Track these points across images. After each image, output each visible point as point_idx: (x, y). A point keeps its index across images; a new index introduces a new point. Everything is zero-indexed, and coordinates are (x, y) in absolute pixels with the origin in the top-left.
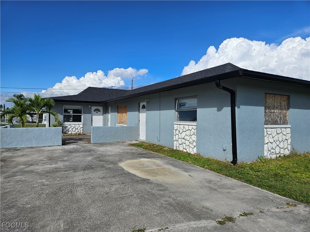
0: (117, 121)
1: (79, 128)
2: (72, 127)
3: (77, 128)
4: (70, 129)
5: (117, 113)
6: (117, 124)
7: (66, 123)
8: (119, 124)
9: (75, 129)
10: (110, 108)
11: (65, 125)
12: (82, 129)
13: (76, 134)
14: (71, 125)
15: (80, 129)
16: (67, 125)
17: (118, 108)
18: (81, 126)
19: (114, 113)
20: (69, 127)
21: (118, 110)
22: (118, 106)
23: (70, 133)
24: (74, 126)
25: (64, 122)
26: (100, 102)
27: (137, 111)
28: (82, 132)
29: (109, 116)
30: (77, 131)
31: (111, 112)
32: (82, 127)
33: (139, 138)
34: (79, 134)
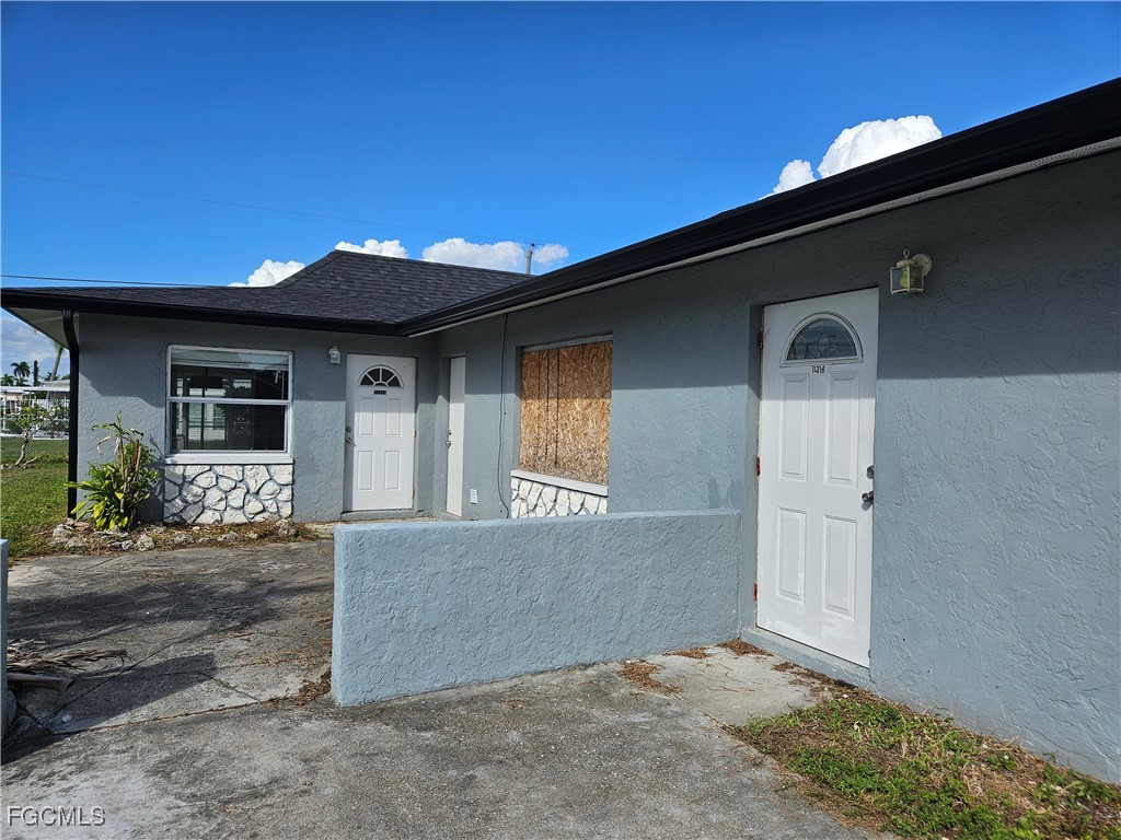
0: (516, 452)
1: (270, 487)
2: (225, 484)
3: (253, 490)
4: (213, 496)
5: (511, 397)
6: (513, 473)
7: (180, 457)
8: (534, 468)
9: (240, 493)
10: (459, 368)
11: (179, 470)
12: (287, 492)
13: (250, 525)
14: (219, 470)
15: (274, 496)
16: (191, 472)
17: (520, 366)
18: (284, 475)
19: (493, 400)
20: (203, 481)
21: (520, 376)
22: (521, 351)
23: (208, 518)
24: (235, 473)
25: (174, 449)
26: (399, 326)
28: (286, 510)
29: (457, 413)
30: (254, 506)
31: (473, 387)
32: (290, 478)
33: (751, 620)
34: (268, 533)
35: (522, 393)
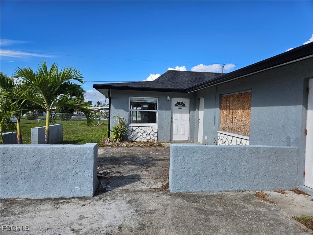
0: (219, 126)
1: (152, 133)
2: (142, 132)
3: (148, 133)
4: (139, 134)
5: (218, 110)
6: (218, 132)
7: (132, 125)
8: (225, 130)
9: (145, 134)
10: (202, 101)
11: (132, 128)
12: (156, 134)
13: (147, 142)
14: (140, 128)
15: (153, 135)
16: (134, 128)
17: (221, 100)
18: (156, 130)
19: (212, 110)
20: (137, 130)
21: (221, 103)
22: (221, 96)
23: (138, 140)
24: (144, 129)
25: (130, 123)
26: (185, 90)
27: (300, 104)
28: (156, 139)
29: (201, 114)
30: (148, 137)
31: (206, 106)
34: (152, 145)
35: (221, 108)
